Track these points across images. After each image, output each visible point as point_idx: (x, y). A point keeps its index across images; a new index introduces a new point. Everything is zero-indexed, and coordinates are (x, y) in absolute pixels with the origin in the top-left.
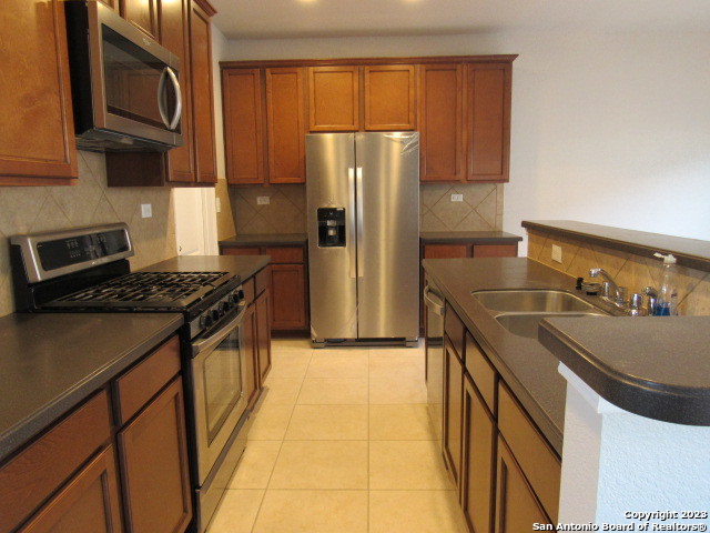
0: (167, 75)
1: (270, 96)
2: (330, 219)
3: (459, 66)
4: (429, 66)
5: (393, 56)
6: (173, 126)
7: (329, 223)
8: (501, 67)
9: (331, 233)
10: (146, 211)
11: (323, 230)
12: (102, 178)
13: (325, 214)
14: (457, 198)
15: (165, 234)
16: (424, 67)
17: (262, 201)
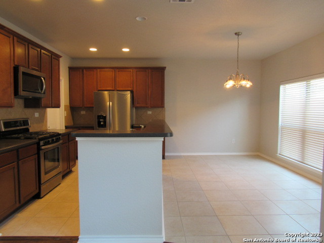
0: (41, 80)
1: (85, 78)
2: (101, 119)
3: (147, 70)
4: (138, 70)
5: (127, 66)
6: (42, 92)
7: (101, 120)
8: (161, 70)
9: (102, 123)
10: (37, 115)
11: (99, 122)
12: (23, 105)
13: (99, 117)
14: (150, 112)
15: (43, 122)
16: (136, 70)
17: (83, 112)
